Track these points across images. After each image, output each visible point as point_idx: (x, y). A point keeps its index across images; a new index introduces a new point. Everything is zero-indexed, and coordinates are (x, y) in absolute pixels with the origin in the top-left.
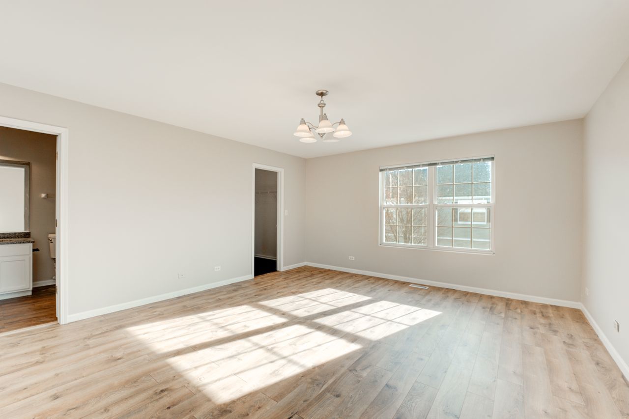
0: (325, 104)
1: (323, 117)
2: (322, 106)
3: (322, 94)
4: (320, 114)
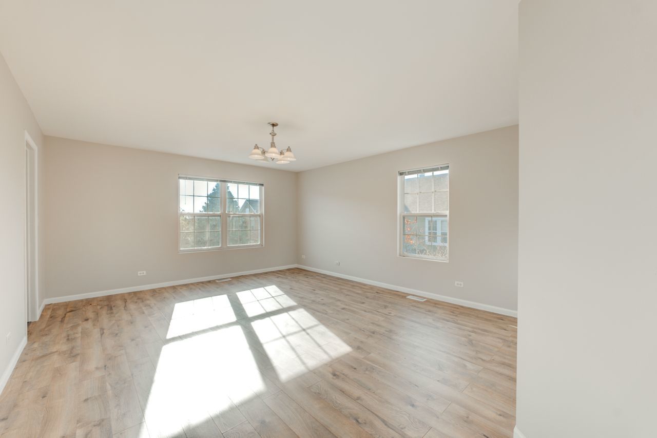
0: (274, 134)
1: (273, 145)
3: (274, 125)
4: (271, 141)
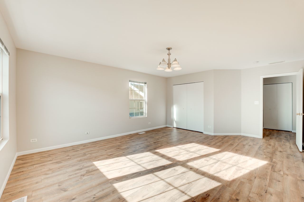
3: (169, 49)
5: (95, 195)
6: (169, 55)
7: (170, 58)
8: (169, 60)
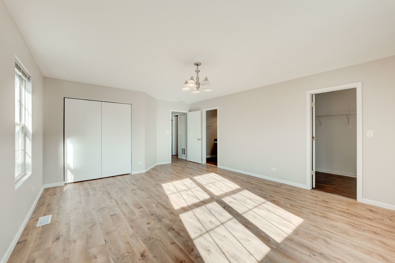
0: (199, 71)
2: (198, 72)
3: (197, 65)
5: (310, 256)
6: (197, 72)
7: (199, 76)
8: (198, 78)
